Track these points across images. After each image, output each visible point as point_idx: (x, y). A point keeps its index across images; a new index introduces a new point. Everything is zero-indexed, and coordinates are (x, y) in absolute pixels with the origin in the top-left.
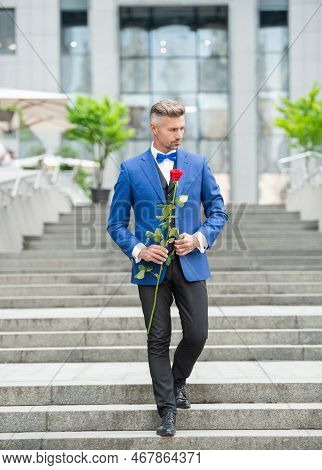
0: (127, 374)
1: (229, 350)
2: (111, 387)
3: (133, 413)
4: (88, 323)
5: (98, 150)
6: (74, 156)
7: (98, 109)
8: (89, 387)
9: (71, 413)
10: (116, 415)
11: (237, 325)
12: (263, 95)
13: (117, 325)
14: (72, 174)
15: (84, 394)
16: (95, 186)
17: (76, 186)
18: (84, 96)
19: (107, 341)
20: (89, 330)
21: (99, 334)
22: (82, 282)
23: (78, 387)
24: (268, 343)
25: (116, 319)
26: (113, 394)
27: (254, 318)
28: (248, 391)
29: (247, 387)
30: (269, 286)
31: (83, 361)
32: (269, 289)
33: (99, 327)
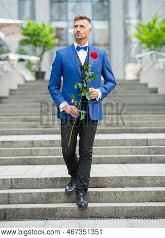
0: (54, 172)
1: (110, 158)
2: (45, 179)
3: (57, 193)
4: (32, 143)
5: (39, 50)
6: (25, 54)
7: (38, 28)
8: (33, 179)
9: (22, 194)
10: (48, 194)
11: (114, 144)
12: (127, 21)
13: (48, 144)
14: (25, 63)
15: (30, 183)
16: (37, 70)
17: (27, 70)
18: (31, 22)
19: (43, 153)
20: (33, 147)
21: (38, 150)
22: (30, 121)
23: (26, 179)
24: (132, 154)
25: (48, 141)
26: (46, 183)
27: (124, 140)
28: (121, 181)
29: (121, 179)
30: (132, 123)
31: (30, 164)
32: (132, 125)
33: (39, 145)
